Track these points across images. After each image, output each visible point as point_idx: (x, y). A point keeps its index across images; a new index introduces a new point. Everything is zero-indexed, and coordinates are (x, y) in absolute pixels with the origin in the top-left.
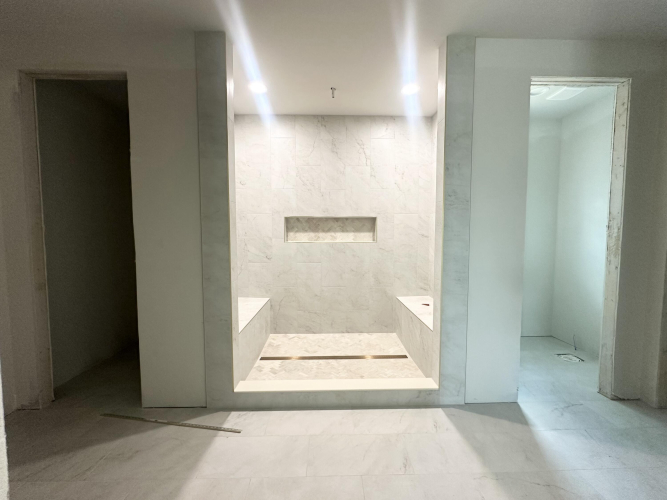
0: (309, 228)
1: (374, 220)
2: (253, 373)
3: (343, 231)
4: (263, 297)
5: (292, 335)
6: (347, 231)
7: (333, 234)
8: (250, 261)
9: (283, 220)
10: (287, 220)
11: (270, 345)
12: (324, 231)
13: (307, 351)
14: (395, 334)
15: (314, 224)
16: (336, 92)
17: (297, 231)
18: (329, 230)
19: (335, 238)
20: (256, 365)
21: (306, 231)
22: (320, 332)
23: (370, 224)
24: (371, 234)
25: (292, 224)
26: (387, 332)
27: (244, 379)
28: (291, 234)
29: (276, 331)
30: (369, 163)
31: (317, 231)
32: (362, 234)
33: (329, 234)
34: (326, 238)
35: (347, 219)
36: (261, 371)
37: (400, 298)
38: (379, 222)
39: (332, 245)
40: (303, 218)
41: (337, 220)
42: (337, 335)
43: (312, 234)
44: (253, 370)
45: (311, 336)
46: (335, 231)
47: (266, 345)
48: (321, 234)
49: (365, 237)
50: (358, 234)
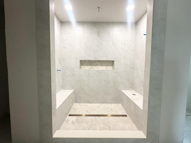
0: (89, 64)
1: (113, 61)
2: (64, 124)
3: (101, 66)
4: (72, 89)
5: (82, 104)
6: (103, 66)
7: (98, 67)
8: (67, 76)
9: (79, 61)
10: (81, 61)
11: (74, 108)
12: (94, 65)
13: (87, 112)
14: (120, 105)
15: (91, 63)
16: (100, 9)
17: (84, 66)
18: (96, 65)
19: (98, 68)
20: (66, 119)
21: (88, 65)
22: (93, 103)
23: (111, 63)
24: (112, 67)
25: (83, 63)
26: (117, 103)
27: (58, 129)
28: (82, 67)
29: (76, 102)
30: (112, 40)
31: (92, 66)
32: (109, 67)
33: (96, 67)
34: (95, 68)
35: (103, 61)
36: (68, 122)
37: (123, 91)
38: (115, 62)
39: (98, 71)
40: (87, 60)
41: (99, 61)
42: (99, 104)
43: (90, 67)
44: (65, 122)
45: (89, 105)
46: (99, 66)
47: (72, 108)
48: (93, 67)
49: (110, 68)
50: (107, 67)
